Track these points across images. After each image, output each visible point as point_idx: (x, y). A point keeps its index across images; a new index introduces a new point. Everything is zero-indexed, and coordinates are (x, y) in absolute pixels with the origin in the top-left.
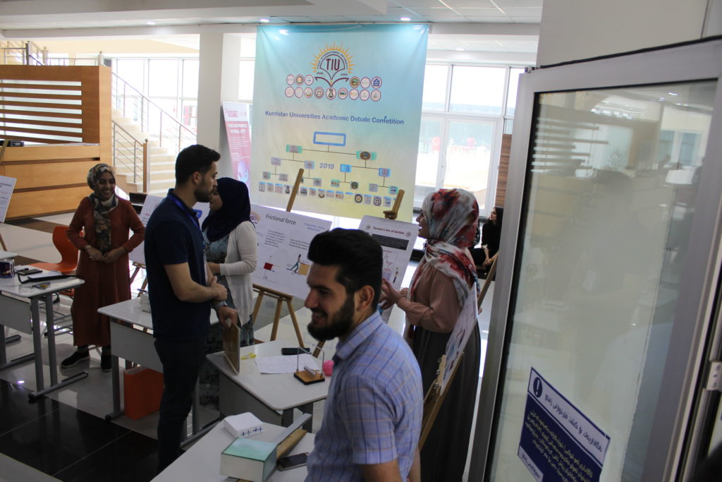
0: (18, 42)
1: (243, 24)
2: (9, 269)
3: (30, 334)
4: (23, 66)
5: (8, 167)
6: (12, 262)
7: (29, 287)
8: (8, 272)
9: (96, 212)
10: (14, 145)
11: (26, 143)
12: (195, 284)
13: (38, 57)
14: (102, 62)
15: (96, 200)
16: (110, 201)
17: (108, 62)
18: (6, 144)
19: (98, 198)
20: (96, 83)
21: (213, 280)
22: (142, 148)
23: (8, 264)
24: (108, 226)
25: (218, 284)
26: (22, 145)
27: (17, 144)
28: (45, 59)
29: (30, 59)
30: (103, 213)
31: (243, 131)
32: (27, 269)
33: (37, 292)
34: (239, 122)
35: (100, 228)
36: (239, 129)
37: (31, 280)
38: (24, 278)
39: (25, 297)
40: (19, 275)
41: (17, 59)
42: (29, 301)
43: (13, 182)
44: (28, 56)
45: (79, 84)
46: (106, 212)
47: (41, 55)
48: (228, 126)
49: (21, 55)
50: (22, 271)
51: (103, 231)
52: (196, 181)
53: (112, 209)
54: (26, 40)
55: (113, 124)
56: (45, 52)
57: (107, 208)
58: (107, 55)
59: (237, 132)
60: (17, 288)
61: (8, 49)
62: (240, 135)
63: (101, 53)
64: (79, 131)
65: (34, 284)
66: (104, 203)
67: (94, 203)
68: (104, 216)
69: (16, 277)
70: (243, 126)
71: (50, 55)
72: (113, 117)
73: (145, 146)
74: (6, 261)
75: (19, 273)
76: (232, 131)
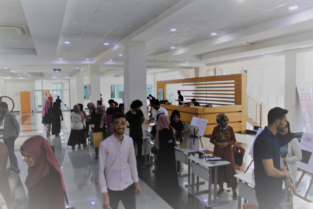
0: (212, 68)
1: (306, 48)
2: (202, 155)
3: (208, 181)
4: (213, 76)
5: (206, 115)
6: (203, 153)
7: (209, 163)
8: (202, 156)
9: (221, 133)
10: (209, 107)
11: (213, 106)
12: (275, 169)
13: (219, 72)
14: (243, 71)
15: (221, 128)
16: (226, 128)
17: (246, 71)
18: (205, 106)
19: (221, 127)
20: (240, 80)
21: (284, 168)
22: (259, 107)
23: (202, 153)
24: (225, 138)
25: (287, 171)
26: (212, 106)
27: (210, 106)
28: (221, 72)
29: (216, 73)
30: (223, 133)
31: (308, 98)
32: (209, 156)
33: (211, 165)
34: (305, 94)
35: (222, 138)
36: (306, 97)
37: (210, 160)
38: (207, 159)
39: (207, 167)
40: (206, 157)
41: (212, 74)
42: (208, 168)
43: (207, 121)
44: (215, 72)
45: (233, 81)
46: (225, 132)
47: (220, 71)
48: (300, 95)
49: (213, 72)
50: (207, 156)
51: (224, 140)
52: (277, 123)
53: (227, 131)
54: (215, 66)
55: (247, 97)
56: (221, 70)
57: (225, 131)
58: (245, 69)
59: (305, 98)
60: (204, 163)
61: (209, 70)
62: (306, 99)
63: (243, 68)
64: (233, 100)
65: (211, 162)
66: (224, 129)
67: (220, 129)
68: (224, 134)
69: (204, 159)
70: (308, 95)
71: (223, 71)
72: (247, 94)
73: (261, 106)
74: (201, 152)
75: (205, 157)
76: (302, 98)
